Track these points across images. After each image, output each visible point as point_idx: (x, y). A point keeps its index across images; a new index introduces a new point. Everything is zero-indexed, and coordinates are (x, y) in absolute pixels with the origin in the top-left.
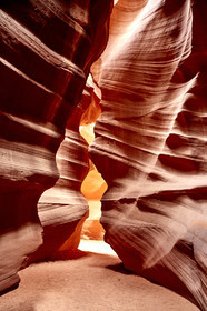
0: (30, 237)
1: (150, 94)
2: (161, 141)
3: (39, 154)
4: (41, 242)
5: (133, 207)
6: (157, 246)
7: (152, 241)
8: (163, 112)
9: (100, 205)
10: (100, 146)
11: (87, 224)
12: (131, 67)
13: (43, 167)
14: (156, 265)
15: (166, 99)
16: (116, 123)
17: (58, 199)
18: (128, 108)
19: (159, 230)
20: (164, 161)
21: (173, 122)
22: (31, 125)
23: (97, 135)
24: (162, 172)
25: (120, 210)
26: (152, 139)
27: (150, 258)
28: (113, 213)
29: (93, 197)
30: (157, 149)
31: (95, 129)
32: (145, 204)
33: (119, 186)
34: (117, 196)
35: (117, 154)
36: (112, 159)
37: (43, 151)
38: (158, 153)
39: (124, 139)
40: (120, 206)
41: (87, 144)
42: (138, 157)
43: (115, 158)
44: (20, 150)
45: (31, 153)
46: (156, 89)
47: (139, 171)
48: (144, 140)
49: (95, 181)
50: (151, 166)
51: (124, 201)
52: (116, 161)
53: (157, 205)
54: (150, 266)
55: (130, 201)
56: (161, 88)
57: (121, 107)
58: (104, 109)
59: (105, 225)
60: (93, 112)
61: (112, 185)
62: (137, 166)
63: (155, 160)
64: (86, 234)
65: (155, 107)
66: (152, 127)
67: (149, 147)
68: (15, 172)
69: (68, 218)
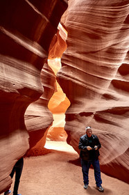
1: (105, 33)
2: (113, 69)
3: (27, 70)
4: (28, 147)
5: (90, 119)
6: (111, 149)
7: (106, 144)
8: (115, 47)
9: (64, 116)
10: (66, 73)
12: (92, 11)
13: (32, 82)
14: (112, 163)
15: (119, 37)
16: (78, 55)
19: (113, 136)
20: (116, 85)
21: (125, 55)
23: (63, 64)
24: (114, 93)
25: (80, 121)
26: (106, 68)
27: (105, 157)
28: (75, 123)
29: (58, 111)
30: (109, 76)
31: (62, 60)
32: (99, 117)
33: (79, 103)
34: (77, 111)
35: (78, 79)
36: (74, 83)
37: (31, 68)
38: (111, 79)
39: (84, 68)
40: (80, 118)
42: (94, 82)
43: (77, 82)
44: (12, 65)
45: (21, 69)
46: (111, 29)
47: (95, 93)
48: (99, 69)
50: (105, 89)
51: (83, 114)
52: (77, 84)
53: (110, 118)
54: (105, 163)
55: (88, 114)
56: (116, 28)
57: (82, 43)
58: (69, 44)
59: (69, 132)
61: (74, 103)
62: (93, 89)
63: (109, 84)
65: (109, 44)
66: (106, 59)
67: (103, 74)
69: (39, 126)
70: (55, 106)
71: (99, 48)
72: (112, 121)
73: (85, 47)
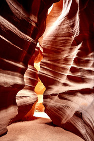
0: (12, 111)
1: (63, 50)
2: (67, 69)
3: (17, 76)
4: (17, 113)
5: (56, 97)
6: (67, 114)
7: (64, 112)
8: (68, 57)
10: (43, 72)
11: (37, 105)
12: (55, 39)
13: (18, 81)
14: (67, 122)
15: (69, 53)
16: (49, 62)
17: (25, 94)
18: (54, 56)
19: (68, 107)
20: (69, 78)
21: (73, 62)
22: (13, 63)
23: (41, 67)
24: (69, 82)
25: (51, 99)
26: (64, 69)
27: (64, 119)
28: (48, 100)
29: (40, 93)
30: (66, 73)
31: (40, 64)
32: (61, 96)
33: (50, 88)
34: (50, 93)
35: (50, 75)
36: (47, 77)
37: (18, 74)
38: (67, 75)
39: (52, 69)
40: (51, 97)
41: (37, 71)
42: (58, 76)
43: (49, 76)
44: (9, 74)
46: (65, 48)
47: (59, 82)
48: (61, 69)
49: (40, 86)
50: (64, 80)
51: (53, 95)
52: (49, 78)
53: (66, 97)
54: (64, 123)
55: (55, 95)
56: (68, 48)
57: (51, 55)
58: (44, 56)
59: (45, 105)
60: (39, 58)
61: (48, 88)
63: (66, 77)
64: (37, 109)
65: (65, 56)
66: (64, 64)
67: (63, 72)
68: (6, 83)
69: (29, 102)
70: (40, 90)
71: (60, 58)
72: (68, 98)
73: (52, 58)
